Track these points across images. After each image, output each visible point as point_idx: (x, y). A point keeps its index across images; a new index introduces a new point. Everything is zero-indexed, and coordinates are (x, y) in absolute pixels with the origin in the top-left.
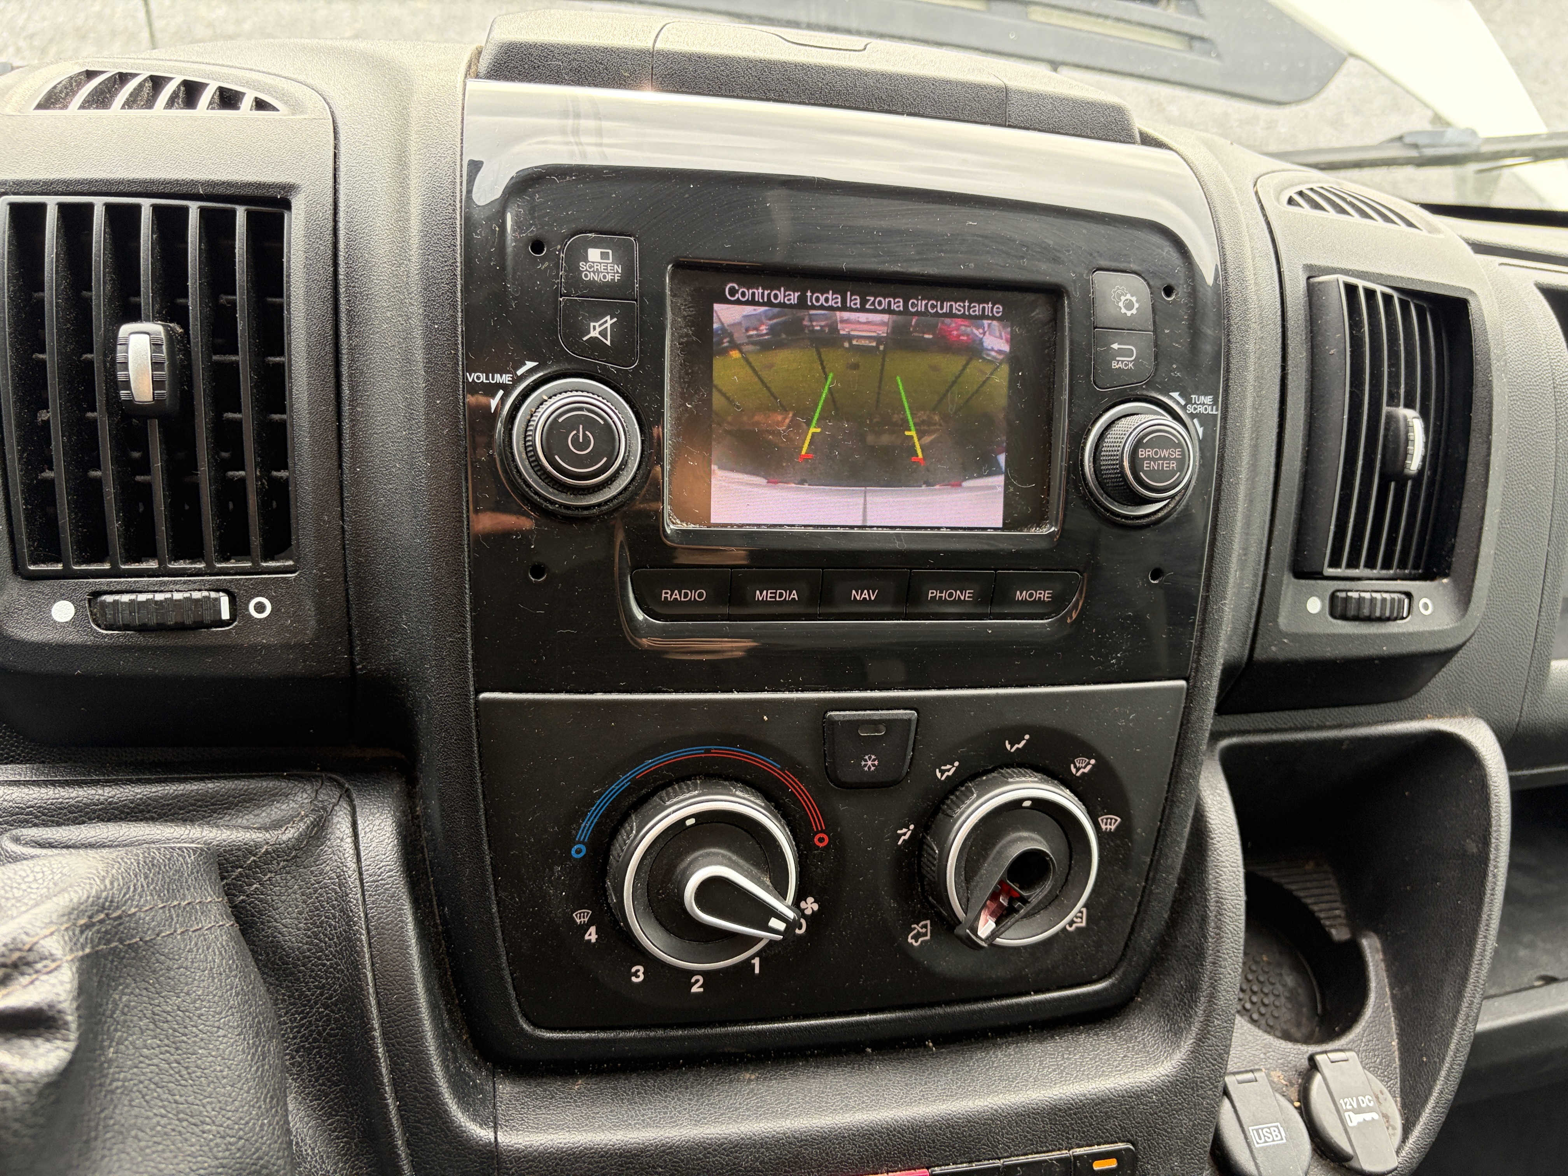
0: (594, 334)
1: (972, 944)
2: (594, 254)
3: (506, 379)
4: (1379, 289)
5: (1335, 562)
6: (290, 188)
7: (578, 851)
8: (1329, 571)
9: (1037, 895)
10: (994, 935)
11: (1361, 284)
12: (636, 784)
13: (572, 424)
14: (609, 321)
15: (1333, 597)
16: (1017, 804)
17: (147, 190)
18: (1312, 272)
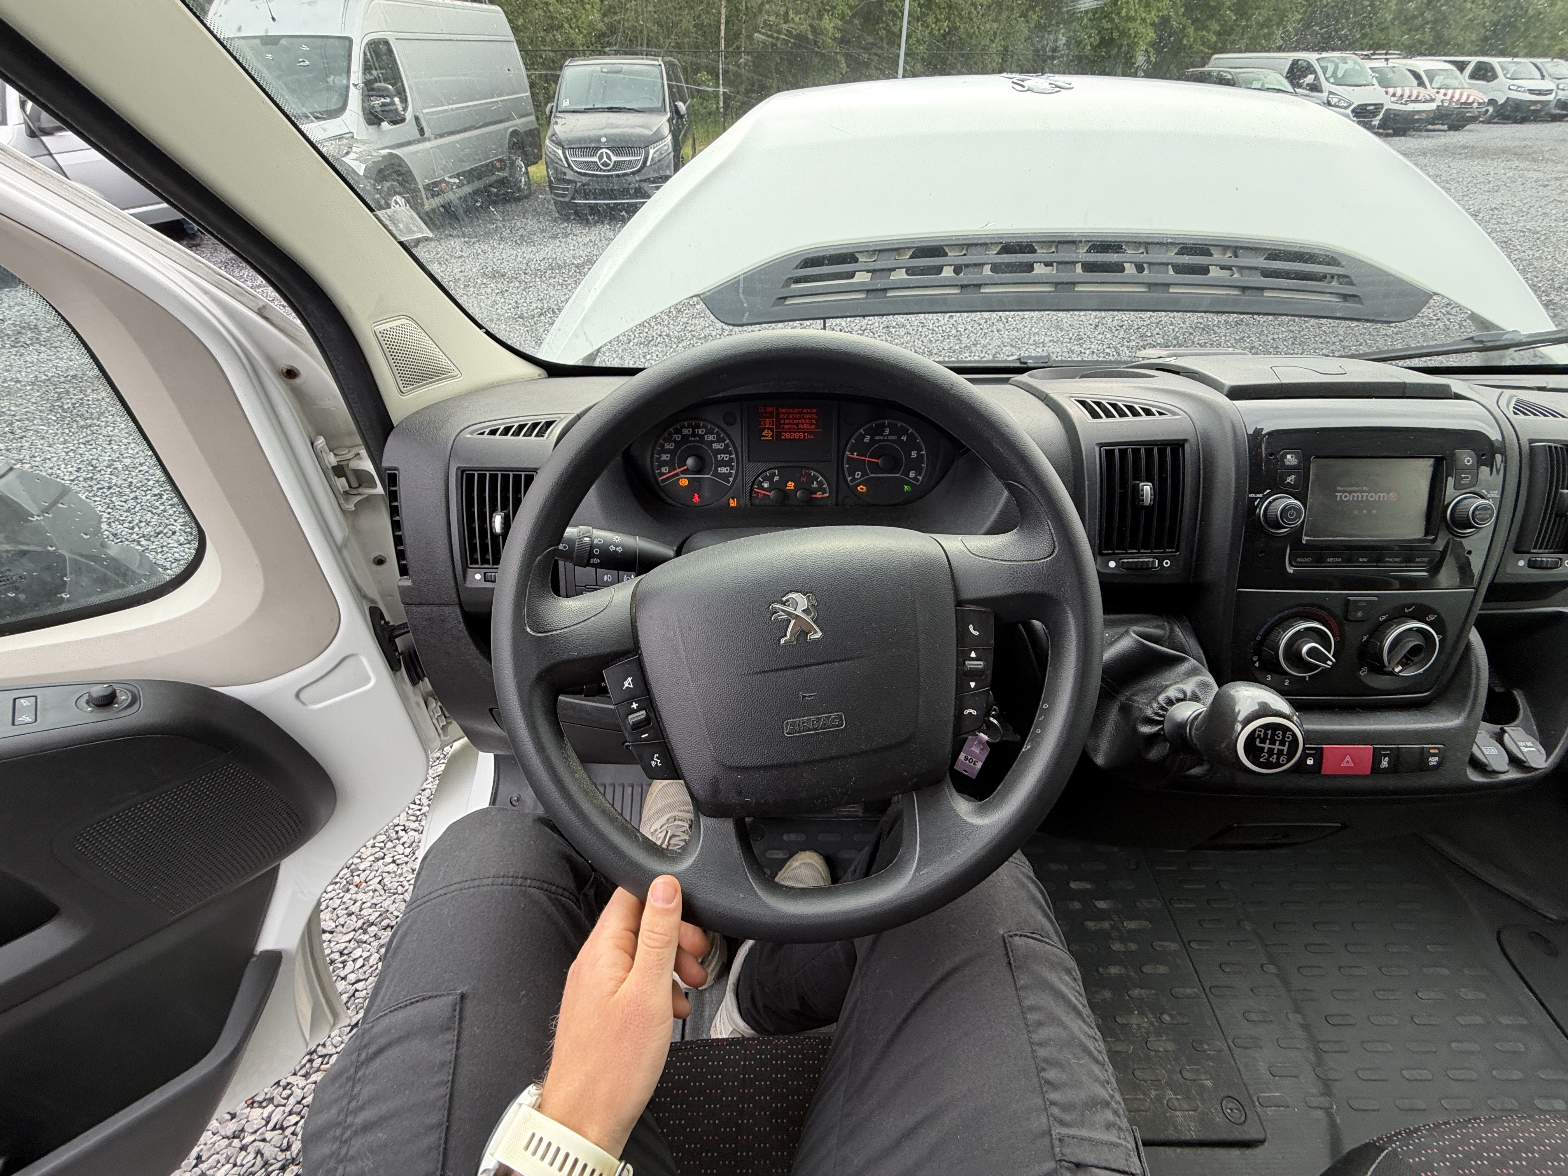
0: (1289, 481)
1: (1392, 673)
2: (1289, 456)
3: (1261, 495)
4: (1559, 446)
5: (1535, 548)
6: (1185, 440)
7: (1258, 638)
8: (1533, 551)
9: (1416, 659)
10: (1400, 671)
11: (1553, 445)
12: (1280, 618)
13: (1290, 509)
14: (1293, 477)
15: (1529, 561)
16: (1411, 629)
17: (1143, 443)
18: (1531, 441)
